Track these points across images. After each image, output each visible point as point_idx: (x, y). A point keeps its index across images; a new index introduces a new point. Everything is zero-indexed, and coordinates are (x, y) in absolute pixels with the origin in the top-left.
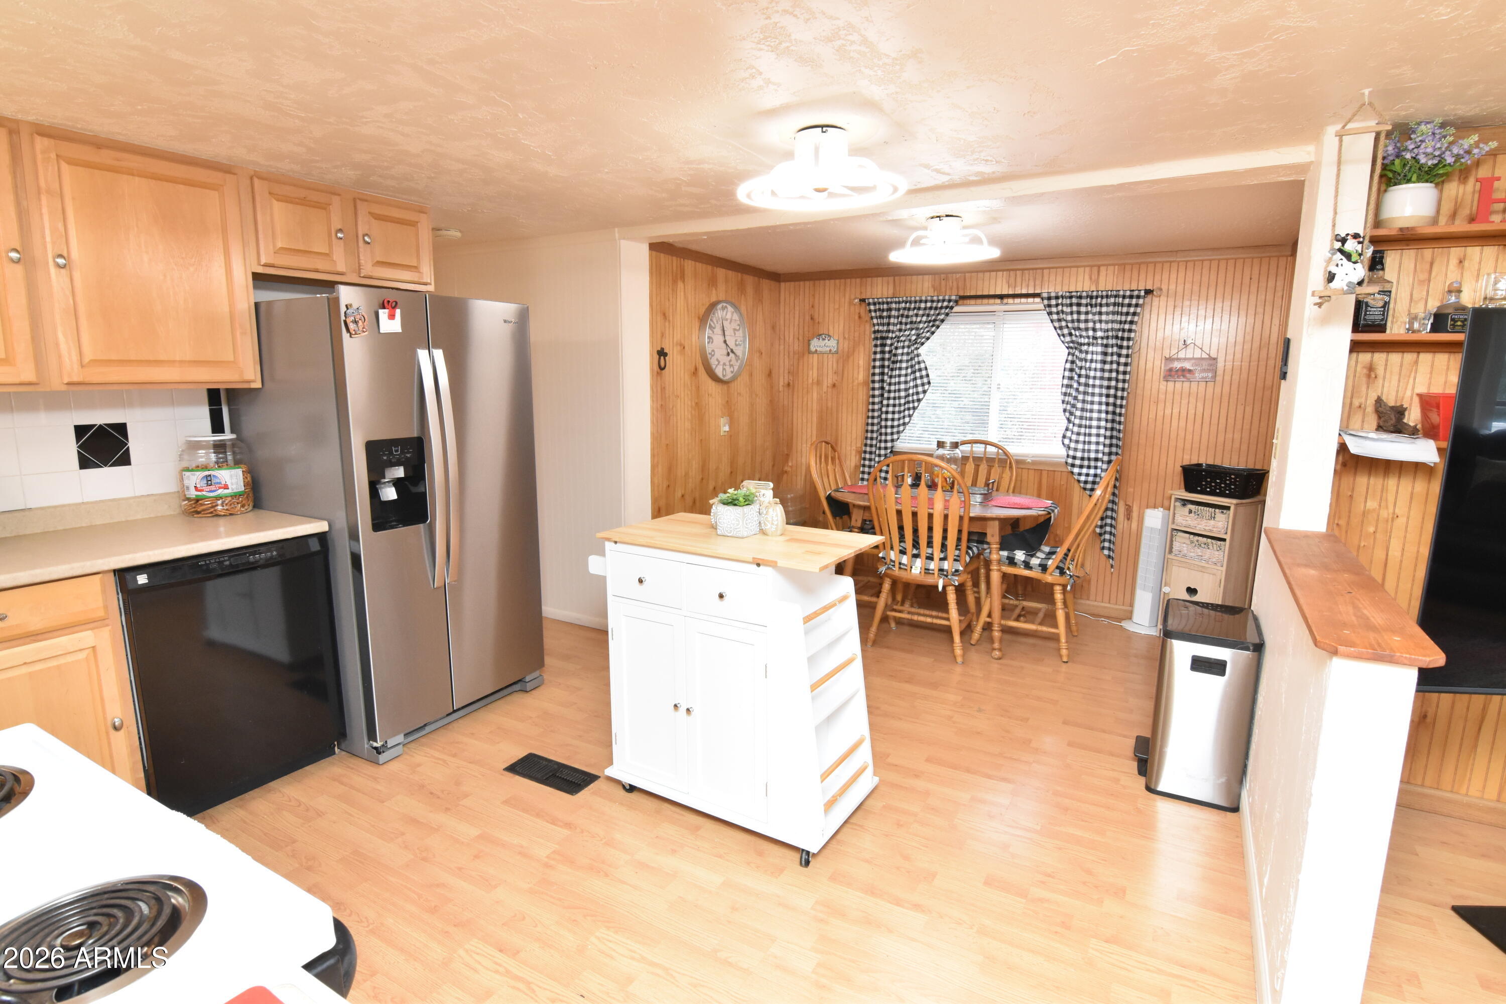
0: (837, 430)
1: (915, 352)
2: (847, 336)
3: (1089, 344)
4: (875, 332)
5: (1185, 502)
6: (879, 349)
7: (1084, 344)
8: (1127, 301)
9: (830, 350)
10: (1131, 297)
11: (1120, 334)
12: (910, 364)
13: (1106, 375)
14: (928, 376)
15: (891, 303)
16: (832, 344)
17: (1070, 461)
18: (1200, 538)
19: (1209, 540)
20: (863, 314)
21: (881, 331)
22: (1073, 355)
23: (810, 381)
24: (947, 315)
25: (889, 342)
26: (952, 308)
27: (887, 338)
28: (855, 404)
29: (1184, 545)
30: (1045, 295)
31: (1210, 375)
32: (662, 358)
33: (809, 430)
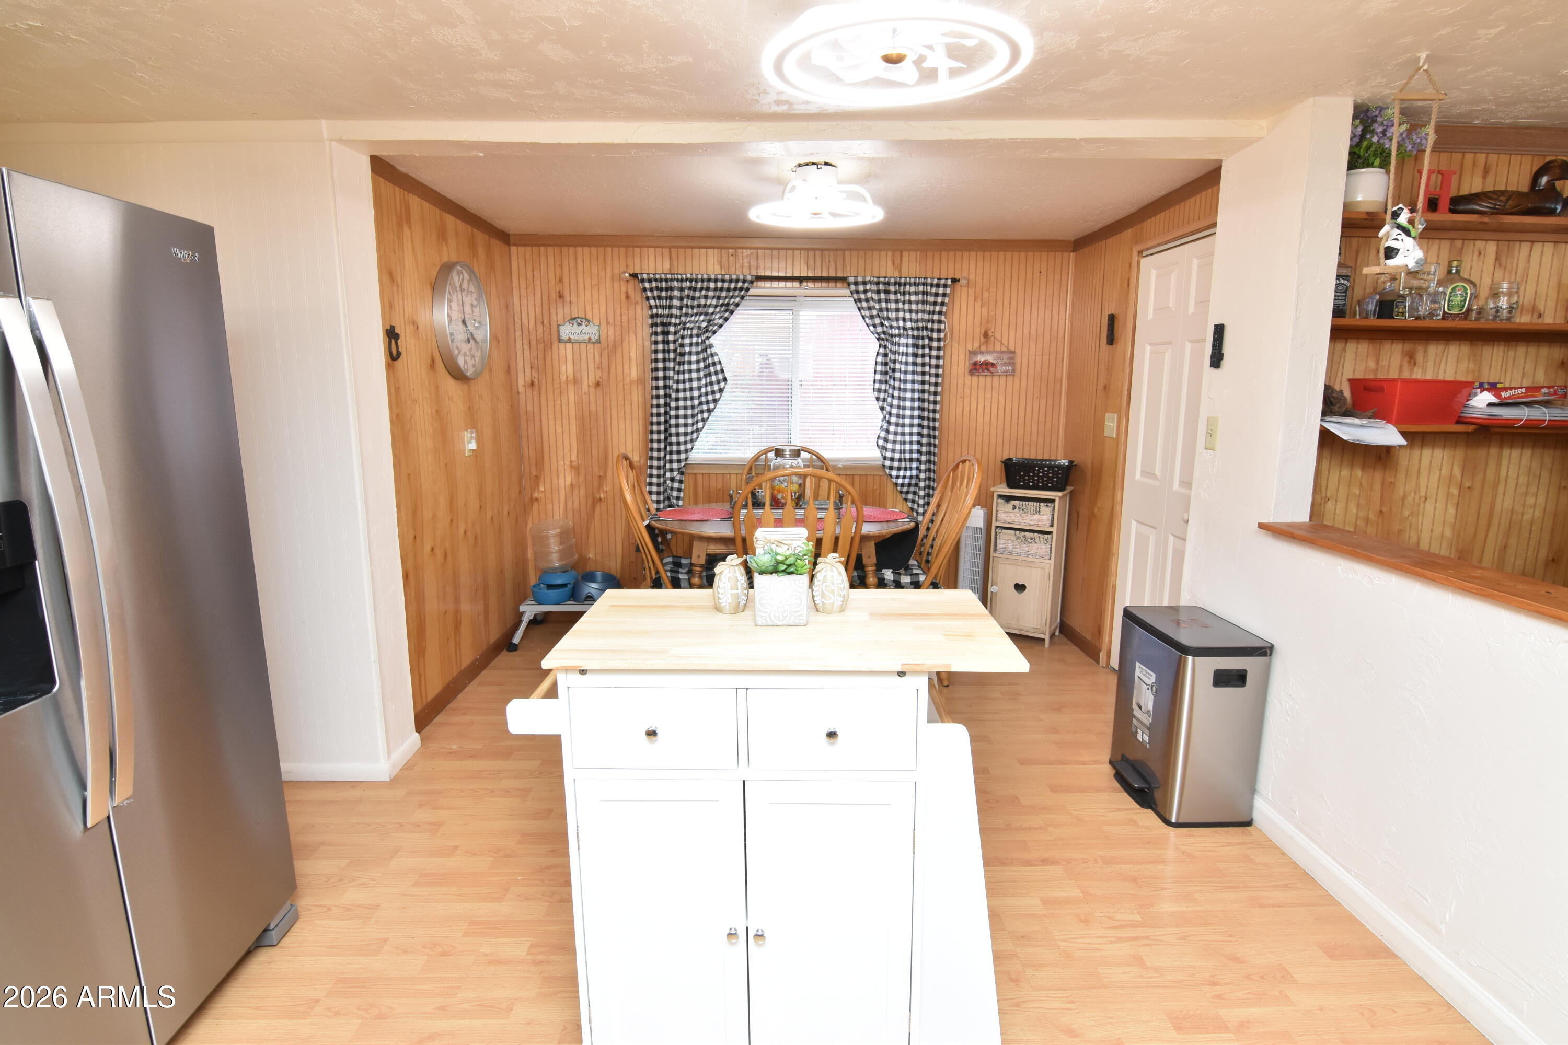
0: (606, 440)
1: (707, 342)
2: (611, 321)
3: (899, 336)
4: (652, 316)
5: (1008, 499)
6: (660, 338)
7: (895, 336)
8: (934, 290)
9: (590, 339)
10: (938, 286)
11: (930, 325)
12: (701, 356)
13: (919, 369)
14: (722, 371)
15: (672, 280)
16: (590, 331)
17: (888, 463)
18: (1027, 534)
19: (1036, 535)
20: (631, 293)
21: (661, 316)
22: (885, 347)
23: (564, 378)
24: (742, 298)
25: (672, 329)
26: (747, 290)
27: (670, 324)
28: (627, 407)
29: (1009, 542)
30: (852, 280)
31: (1011, 368)
32: (393, 340)
33: (566, 443)
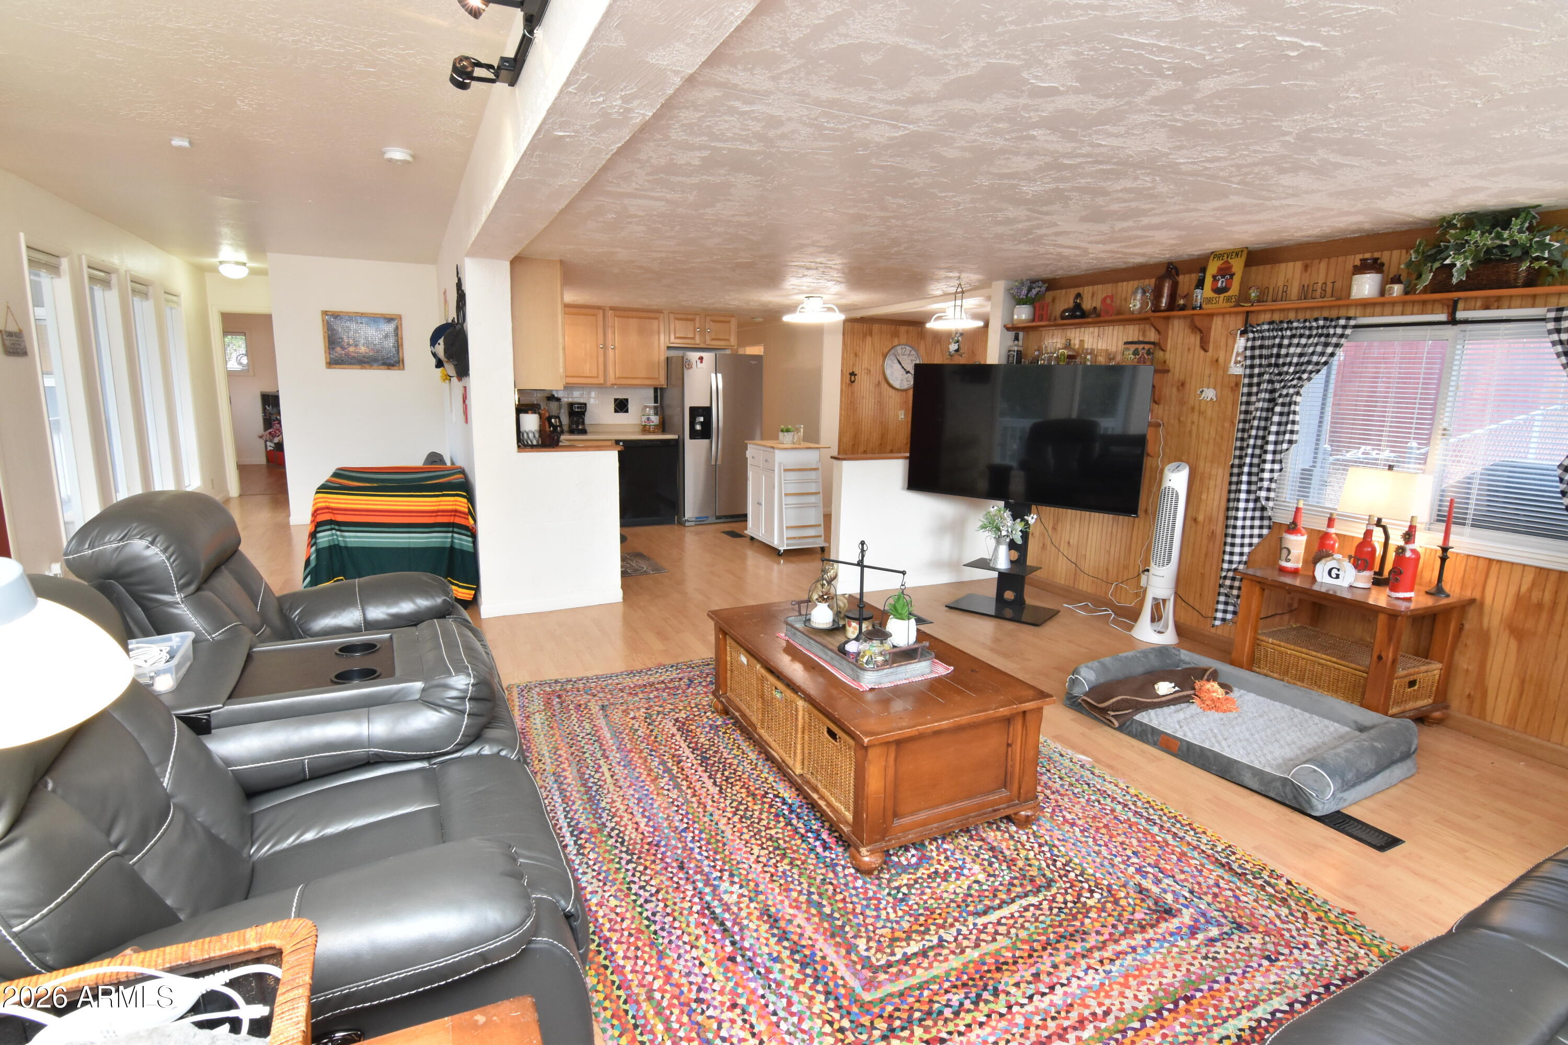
32: (853, 376)
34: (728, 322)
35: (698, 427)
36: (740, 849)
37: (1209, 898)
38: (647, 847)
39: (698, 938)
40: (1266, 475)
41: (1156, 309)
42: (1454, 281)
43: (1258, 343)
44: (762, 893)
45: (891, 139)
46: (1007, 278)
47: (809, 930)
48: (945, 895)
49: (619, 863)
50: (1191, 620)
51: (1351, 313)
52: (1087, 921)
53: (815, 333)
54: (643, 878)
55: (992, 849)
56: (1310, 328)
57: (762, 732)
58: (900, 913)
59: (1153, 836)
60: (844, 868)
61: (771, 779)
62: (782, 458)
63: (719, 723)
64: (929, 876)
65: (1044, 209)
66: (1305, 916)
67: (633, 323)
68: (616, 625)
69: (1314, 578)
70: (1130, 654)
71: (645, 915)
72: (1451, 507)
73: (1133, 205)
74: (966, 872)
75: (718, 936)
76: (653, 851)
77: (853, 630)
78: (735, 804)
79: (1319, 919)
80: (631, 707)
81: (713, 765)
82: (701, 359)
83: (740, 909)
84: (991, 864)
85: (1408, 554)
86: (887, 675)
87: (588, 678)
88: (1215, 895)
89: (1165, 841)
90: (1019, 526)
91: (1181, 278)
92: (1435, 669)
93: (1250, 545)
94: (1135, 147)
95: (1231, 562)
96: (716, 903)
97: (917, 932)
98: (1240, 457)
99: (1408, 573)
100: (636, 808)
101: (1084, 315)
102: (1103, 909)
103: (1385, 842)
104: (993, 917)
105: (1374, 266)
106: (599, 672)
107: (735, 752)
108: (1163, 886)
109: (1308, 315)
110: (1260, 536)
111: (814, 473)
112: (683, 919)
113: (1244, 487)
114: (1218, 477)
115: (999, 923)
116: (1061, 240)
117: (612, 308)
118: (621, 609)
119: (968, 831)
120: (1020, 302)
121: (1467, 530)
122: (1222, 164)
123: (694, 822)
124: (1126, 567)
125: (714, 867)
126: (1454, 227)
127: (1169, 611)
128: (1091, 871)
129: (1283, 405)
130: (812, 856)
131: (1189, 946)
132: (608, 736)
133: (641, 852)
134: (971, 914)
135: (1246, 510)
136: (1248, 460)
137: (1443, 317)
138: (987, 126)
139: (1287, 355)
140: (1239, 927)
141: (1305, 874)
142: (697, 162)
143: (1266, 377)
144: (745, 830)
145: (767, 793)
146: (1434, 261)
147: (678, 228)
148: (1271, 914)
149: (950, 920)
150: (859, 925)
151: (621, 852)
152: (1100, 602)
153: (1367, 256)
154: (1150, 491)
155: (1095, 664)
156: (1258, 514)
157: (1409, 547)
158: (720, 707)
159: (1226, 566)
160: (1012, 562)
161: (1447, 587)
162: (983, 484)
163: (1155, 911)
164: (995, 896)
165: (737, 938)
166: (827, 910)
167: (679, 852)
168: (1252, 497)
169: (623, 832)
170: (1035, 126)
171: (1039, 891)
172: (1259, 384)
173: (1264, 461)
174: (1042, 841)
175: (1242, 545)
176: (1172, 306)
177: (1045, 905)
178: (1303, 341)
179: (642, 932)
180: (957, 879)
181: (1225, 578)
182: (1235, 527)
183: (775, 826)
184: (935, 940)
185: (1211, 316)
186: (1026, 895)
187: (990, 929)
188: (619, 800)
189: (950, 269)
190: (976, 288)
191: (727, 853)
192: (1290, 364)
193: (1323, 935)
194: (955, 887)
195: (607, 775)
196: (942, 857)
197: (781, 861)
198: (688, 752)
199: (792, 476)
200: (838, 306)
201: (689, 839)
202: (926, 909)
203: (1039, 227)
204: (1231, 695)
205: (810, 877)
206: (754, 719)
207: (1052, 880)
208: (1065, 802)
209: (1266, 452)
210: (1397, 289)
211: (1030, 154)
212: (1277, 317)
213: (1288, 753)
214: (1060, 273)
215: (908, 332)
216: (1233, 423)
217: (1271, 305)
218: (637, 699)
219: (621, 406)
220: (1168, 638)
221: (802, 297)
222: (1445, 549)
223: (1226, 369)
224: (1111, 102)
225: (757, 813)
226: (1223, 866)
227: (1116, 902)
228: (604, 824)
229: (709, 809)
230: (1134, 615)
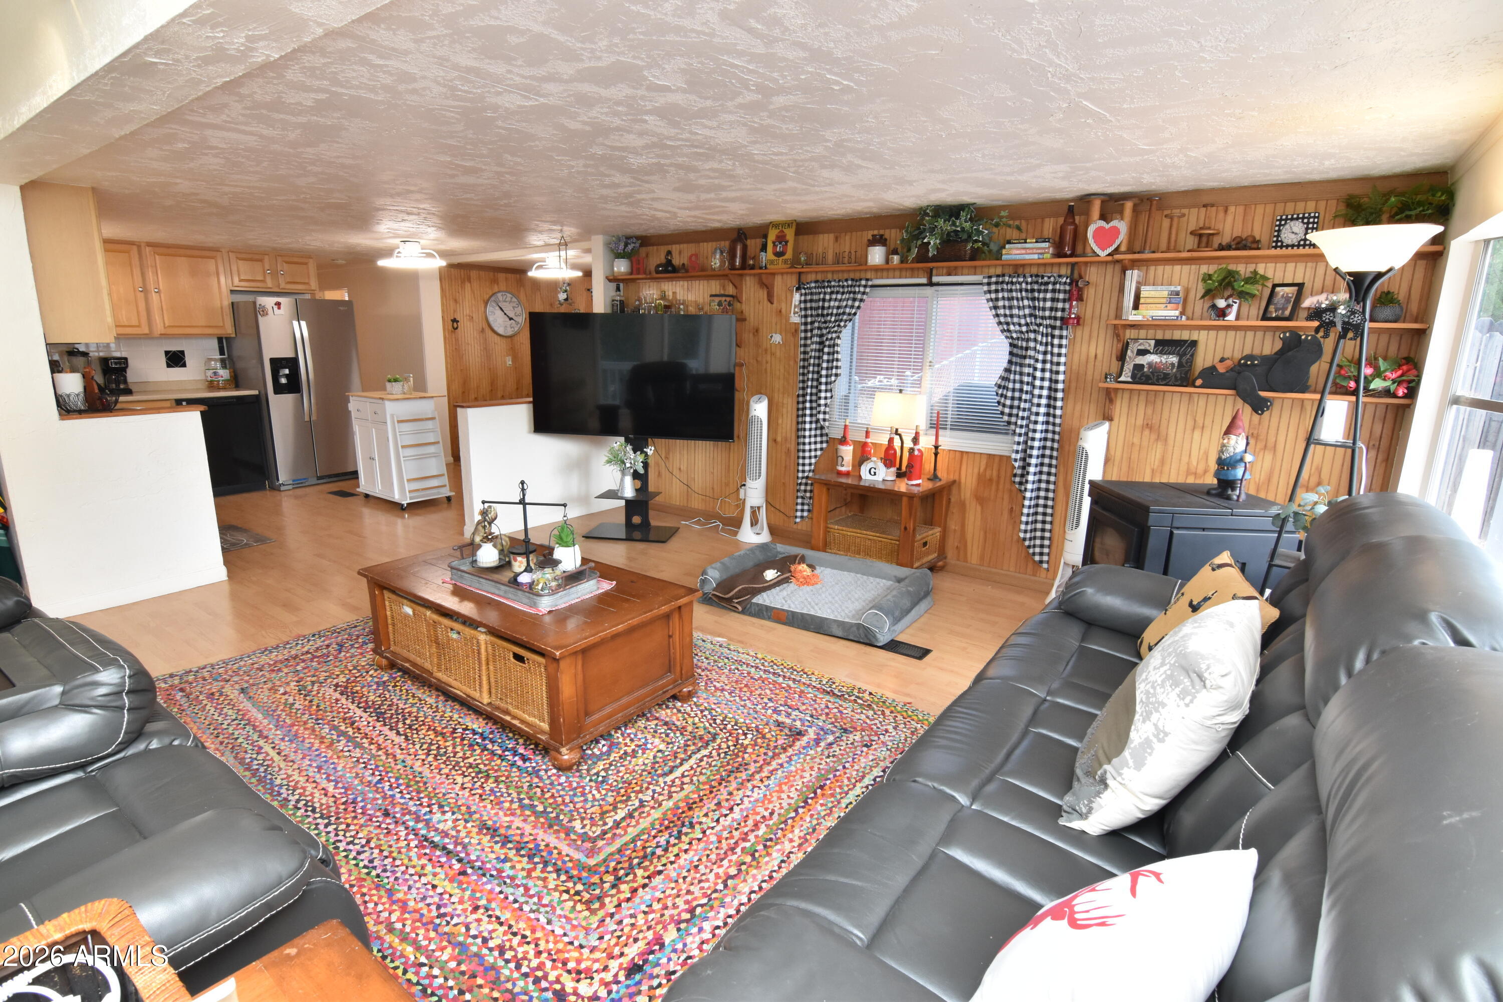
32: (453, 323)
34: (306, 264)
35: (283, 381)
36: (443, 783)
37: (823, 717)
38: (343, 807)
39: (423, 867)
40: (822, 402)
41: (733, 267)
42: (930, 255)
43: (809, 297)
44: (475, 812)
45: (520, 107)
46: (604, 233)
47: (528, 829)
48: (637, 768)
49: (316, 829)
50: (779, 520)
51: (868, 276)
52: (746, 756)
53: (410, 279)
54: (348, 834)
55: (666, 723)
56: (843, 287)
57: (440, 675)
58: (604, 792)
59: (780, 684)
60: (546, 771)
61: (456, 716)
62: (393, 409)
63: (385, 679)
64: (621, 758)
65: (646, 178)
66: (883, 713)
67: (182, 263)
68: (224, 605)
69: (860, 477)
70: (742, 552)
71: (361, 864)
72: (938, 417)
73: (716, 181)
74: (649, 746)
75: (443, 860)
76: (351, 809)
77: (519, 564)
78: (425, 746)
79: (892, 712)
80: (278, 683)
81: (391, 718)
82: (278, 304)
83: (458, 832)
84: (667, 735)
85: (916, 453)
86: (561, 597)
87: (212, 666)
88: (827, 714)
89: (788, 686)
90: (640, 458)
91: (749, 242)
92: (937, 531)
93: (816, 457)
94: (723, 138)
95: (803, 471)
96: (432, 834)
97: (622, 802)
98: (803, 388)
99: (917, 466)
100: (318, 776)
101: (675, 270)
102: (756, 745)
103: (922, 653)
104: (678, 773)
105: (878, 240)
106: (225, 657)
107: (411, 701)
108: (793, 717)
109: (840, 276)
110: (821, 449)
111: (430, 422)
112: (403, 857)
113: (808, 412)
114: (789, 405)
115: (683, 776)
116: (656, 205)
117: (149, 244)
118: (226, 588)
119: (644, 715)
120: (619, 256)
121: (948, 432)
122: (784, 158)
123: (387, 772)
124: (727, 484)
125: (421, 805)
126: (928, 215)
127: (763, 515)
128: (742, 720)
129: (829, 346)
130: (514, 770)
131: (816, 752)
132: (260, 716)
133: (337, 813)
134: (659, 776)
135: (810, 429)
136: (809, 391)
137: (924, 281)
138: (609, 107)
139: (829, 307)
140: (845, 731)
141: (879, 686)
142: (310, 103)
143: (816, 325)
144: (443, 766)
145: (455, 729)
146: (918, 239)
147: (265, 164)
148: (863, 717)
149: (645, 785)
150: (570, 811)
151: (315, 818)
152: (709, 516)
153: (876, 232)
154: (740, 420)
155: (718, 565)
156: (818, 432)
157: (917, 447)
158: (384, 662)
159: (800, 475)
160: (637, 490)
161: (939, 474)
162: (594, 423)
163: (790, 736)
164: (676, 757)
165: (462, 855)
166: (540, 808)
167: (380, 802)
168: (814, 419)
169: (311, 801)
170: (648, 112)
171: (708, 744)
172: (811, 330)
173: (820, 391)
174: (702, 708)
175: (810, 457)
176: (744, 266)
177: (714, 753)
178: (839, 297)
179: (364, 880)
180: (644, 753)
181: (801, 484)
182: (804, 444)
183: (472, 755)
184: (637, 803)
185: (773, 274)
186: (699, 750)
187: (678, 782)
188: (296, 773)
189: (554, 223)
190: (575, 241)
191: (430, 789)
192: (832, 314)
193: (896, 722)
194: (643, 760)
195: (273, 754)
196: (628, 740)
197: (486, 781)
198: (359, 712)
199: (406, 427)
200: (437, 252)
201: (387, 788)
202: (624, 782)
203: (639, 192)
204: (816, 572)
205: (517, 787)
206: (427, 666)
207: (716, 734)
208: (714, 675)
209: (821, 383)
210: (896, 259)
211: (641, 134)
212: (819, 277)
213: (858, 605)
214: (652, 232)
215: (506, 279)
216: (796, 362)
217: (814, 268)
218: (283, 674)
219: (176, 359)
220: (764, 537)
221: (397, 241)
222: (936, 447)
223: (788, 318)
224: (709, 103)
225: (450, 749)
226: (828, 693)
227: (764, 737)
228: (286, 799)
229: (399, 757)
230: (737, 523)
